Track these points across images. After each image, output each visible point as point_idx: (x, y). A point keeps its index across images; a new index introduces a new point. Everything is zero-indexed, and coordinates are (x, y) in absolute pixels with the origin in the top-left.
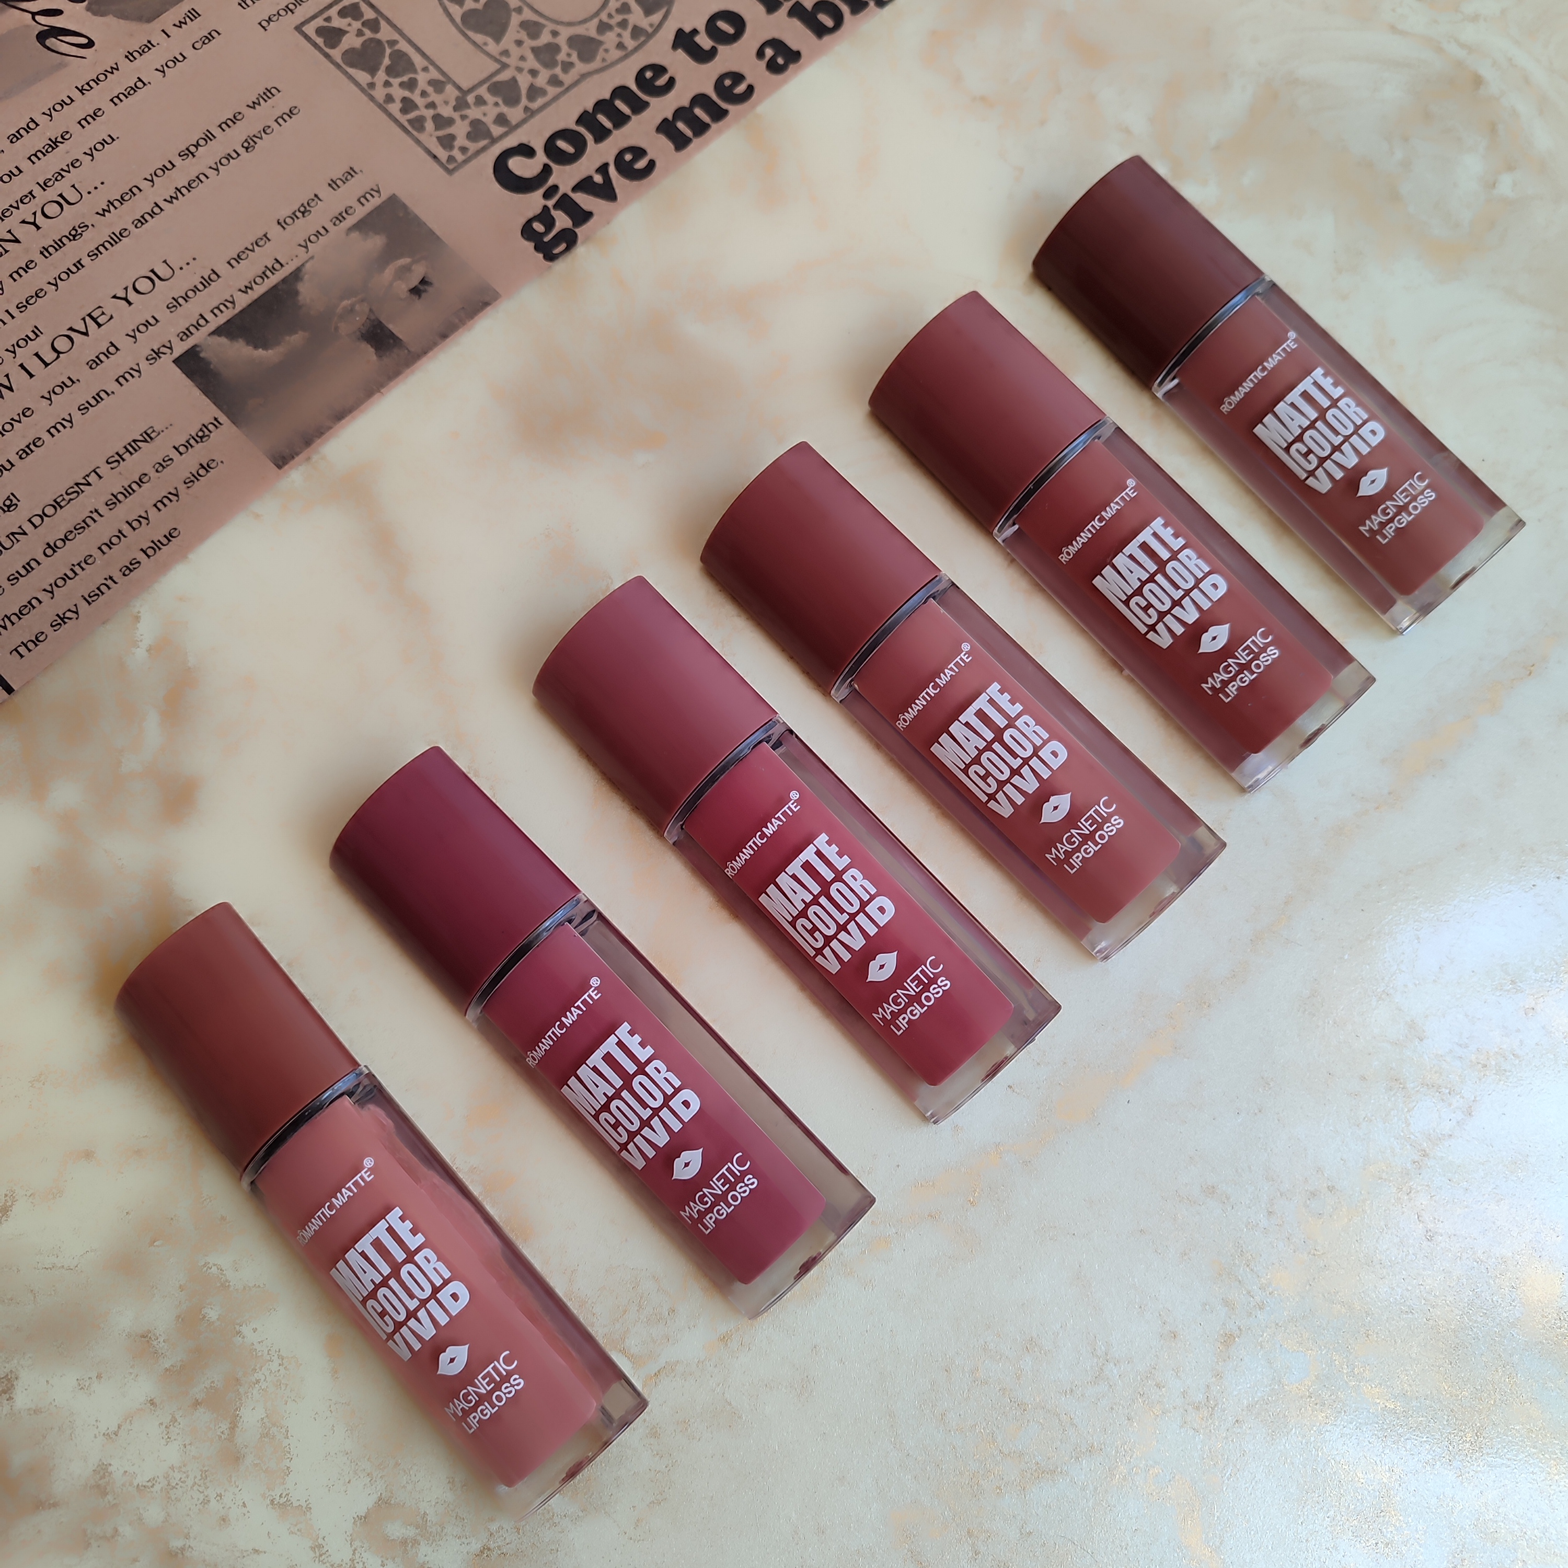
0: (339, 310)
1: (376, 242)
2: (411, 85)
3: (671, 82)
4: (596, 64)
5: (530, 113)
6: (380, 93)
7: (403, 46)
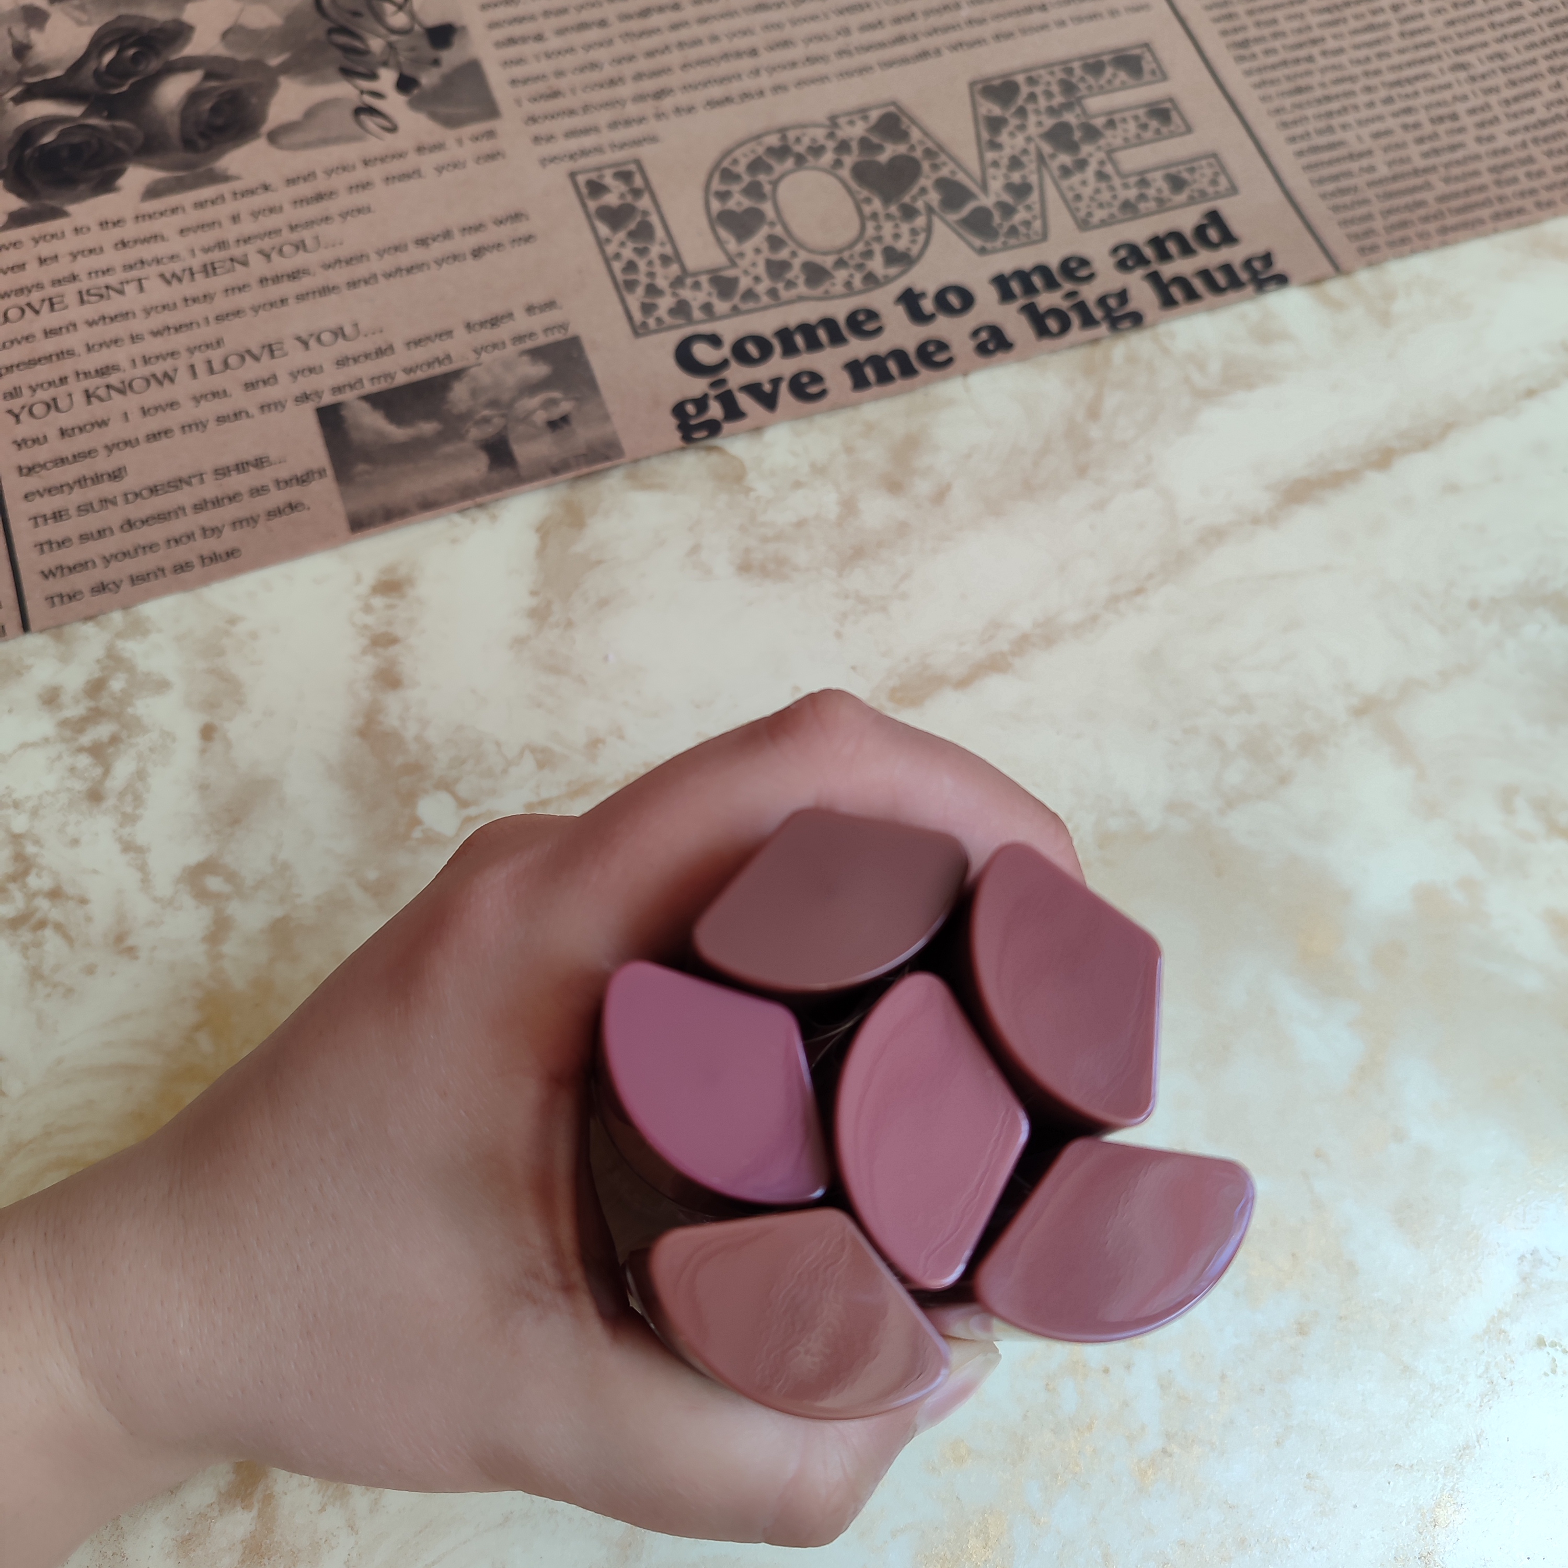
0: (478, 417)
1: (540, 370)
2: (642, 252)
3: (879, 330)
4: (819, 291)
5: (735, 311)
6: (611, 249)
7: (654, 219)
